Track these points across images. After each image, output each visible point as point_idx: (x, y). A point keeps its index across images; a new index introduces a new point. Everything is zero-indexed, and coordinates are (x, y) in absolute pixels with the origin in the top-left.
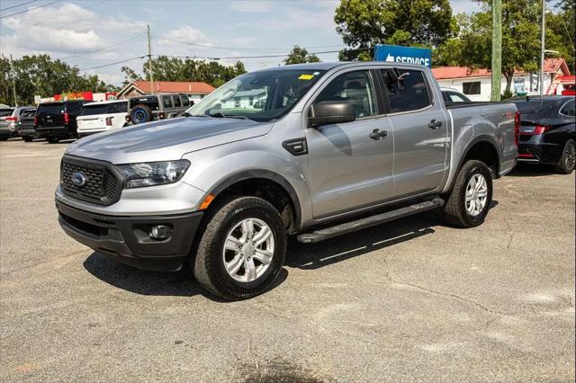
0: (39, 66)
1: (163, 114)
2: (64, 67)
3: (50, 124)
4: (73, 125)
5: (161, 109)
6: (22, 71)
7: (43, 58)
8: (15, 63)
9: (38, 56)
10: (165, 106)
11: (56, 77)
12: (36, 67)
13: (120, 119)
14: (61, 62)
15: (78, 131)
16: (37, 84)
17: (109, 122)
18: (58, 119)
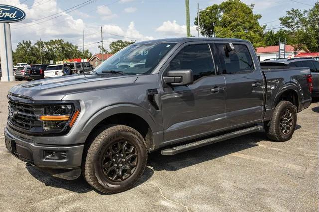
0: (58, 45)
1: (76, 70)
2: (70, 46)
3: (35, 74)
4: (43, 75)
5: (75, 68)
6: (50, 47)
7: (60, 41)
8: (46, 44)
9: (57, 40)
10: (77, 67)
11: (66, 51)
12: (57, 46)
13: (60, 72)
14: (69, 43)
15: (45, 77)
16: (57, 54)
17: (56, 73)
18: (38, 72)
